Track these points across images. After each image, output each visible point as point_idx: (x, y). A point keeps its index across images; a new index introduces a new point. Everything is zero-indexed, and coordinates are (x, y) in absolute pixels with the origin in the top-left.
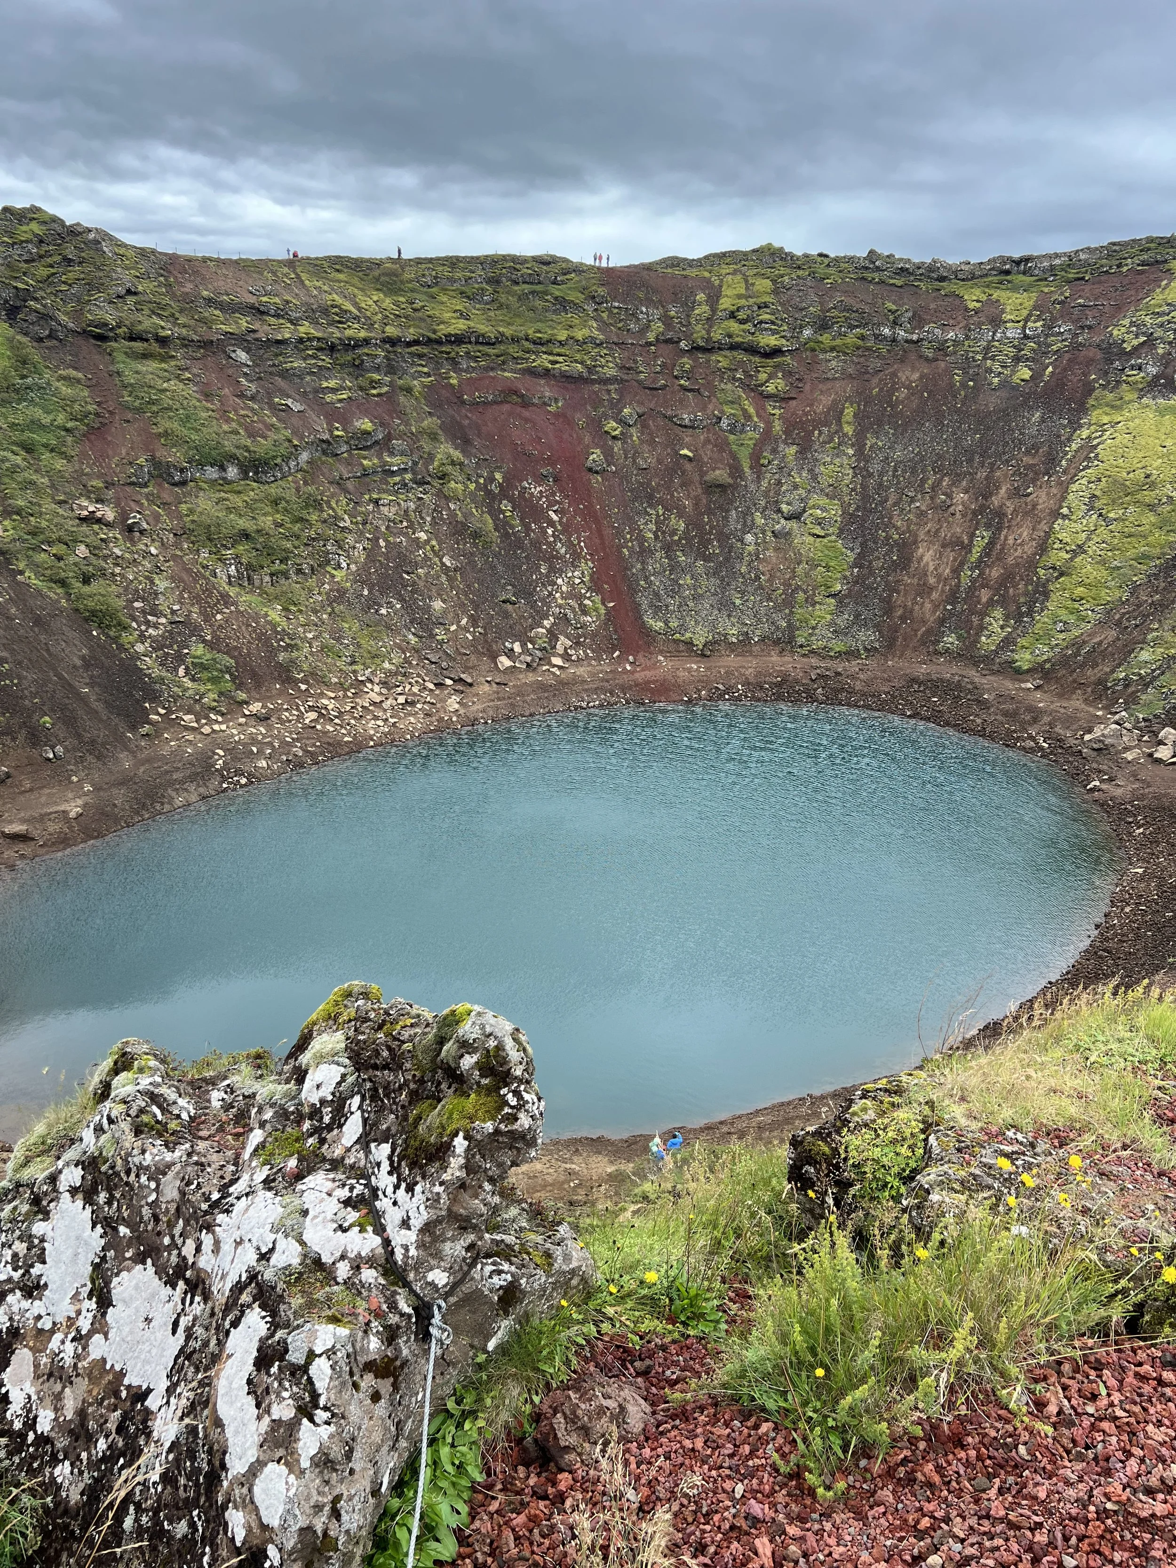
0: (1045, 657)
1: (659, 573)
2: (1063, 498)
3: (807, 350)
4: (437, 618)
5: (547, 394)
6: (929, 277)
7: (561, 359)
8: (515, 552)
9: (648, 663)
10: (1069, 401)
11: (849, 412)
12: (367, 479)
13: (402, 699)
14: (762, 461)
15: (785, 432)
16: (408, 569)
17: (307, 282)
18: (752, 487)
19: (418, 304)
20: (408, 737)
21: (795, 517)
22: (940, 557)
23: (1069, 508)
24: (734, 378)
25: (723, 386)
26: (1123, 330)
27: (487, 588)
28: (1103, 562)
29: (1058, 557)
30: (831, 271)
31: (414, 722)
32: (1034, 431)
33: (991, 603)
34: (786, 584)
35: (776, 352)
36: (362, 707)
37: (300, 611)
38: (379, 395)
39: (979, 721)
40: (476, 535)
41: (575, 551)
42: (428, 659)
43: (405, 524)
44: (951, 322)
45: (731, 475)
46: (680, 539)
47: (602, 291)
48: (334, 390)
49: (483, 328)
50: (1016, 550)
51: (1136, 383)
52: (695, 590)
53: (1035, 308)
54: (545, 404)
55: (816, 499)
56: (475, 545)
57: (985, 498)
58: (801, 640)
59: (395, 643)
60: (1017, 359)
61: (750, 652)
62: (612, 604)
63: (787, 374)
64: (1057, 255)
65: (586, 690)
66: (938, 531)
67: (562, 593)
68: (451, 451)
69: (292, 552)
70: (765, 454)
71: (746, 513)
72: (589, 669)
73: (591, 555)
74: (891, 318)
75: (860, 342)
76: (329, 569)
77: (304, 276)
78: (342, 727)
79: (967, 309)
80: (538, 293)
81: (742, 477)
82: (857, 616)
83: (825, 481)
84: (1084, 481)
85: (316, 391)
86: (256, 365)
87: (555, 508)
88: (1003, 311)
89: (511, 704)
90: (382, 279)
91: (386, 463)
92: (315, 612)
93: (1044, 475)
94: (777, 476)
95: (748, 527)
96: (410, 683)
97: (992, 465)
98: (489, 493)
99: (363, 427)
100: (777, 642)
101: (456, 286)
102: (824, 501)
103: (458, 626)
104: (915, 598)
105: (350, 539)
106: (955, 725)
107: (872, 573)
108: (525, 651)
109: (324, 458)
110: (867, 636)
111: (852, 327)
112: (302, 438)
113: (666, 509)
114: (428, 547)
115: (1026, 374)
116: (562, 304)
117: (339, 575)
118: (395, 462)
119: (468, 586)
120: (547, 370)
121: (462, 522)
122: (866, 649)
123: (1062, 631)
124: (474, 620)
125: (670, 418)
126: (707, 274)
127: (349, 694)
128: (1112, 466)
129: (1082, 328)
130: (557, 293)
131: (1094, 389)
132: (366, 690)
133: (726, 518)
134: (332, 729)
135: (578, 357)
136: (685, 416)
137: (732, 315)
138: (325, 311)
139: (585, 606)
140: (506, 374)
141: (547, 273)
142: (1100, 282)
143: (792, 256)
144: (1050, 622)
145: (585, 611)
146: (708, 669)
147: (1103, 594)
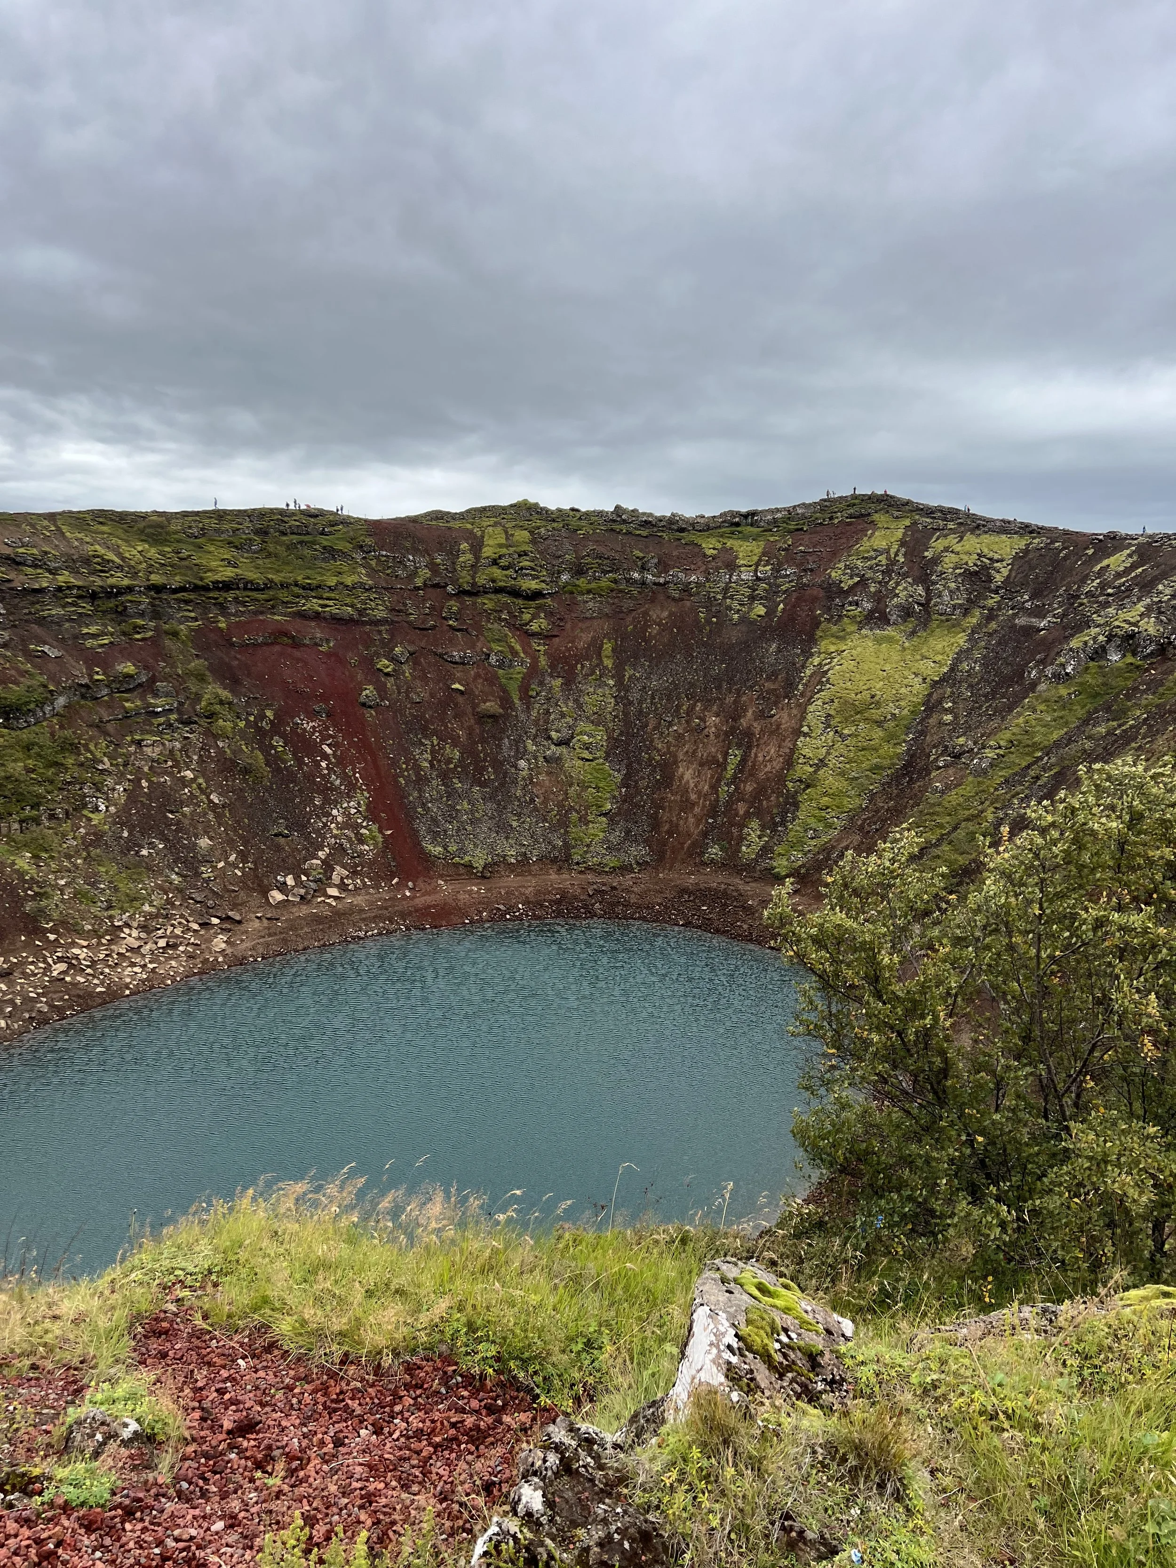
0: (800, 863)
1: (436, 800)
2: (803, 718)
3: (565, 592)
4: (203, 856)
5: (318, 635)
6: (670, 529)
7: (331, 603)
8: (287, 786)
9: (429, 888)
10: (800, 633)
11: (608, 647)
12: (129, 721)
13: (162, 943)
14: (531, 693)
15: (550, 667)
16: (173, 808)
17: (68, 534)
18: (523, 717)
19: (185, 553)
20: (169, 982)
21: (564, 742)
22: (699, 775)
23: (809, 726)
24: (500, 619)
25: (490, 626)
26: (840, 572)
27: (258, 822)
28: (842, 774)
29: (803, 770)
30: (583, 523)
31: (176, 966)
32: (772, 660)
33: (748, 815)
34: (560, 805)
35: (537, 595)
36: (118, 954)
37: (52, 857)
38: (143, 639)
39: (745, 927)
40: (246, 771)
41: (350, 783)
42: (192, 899)
43: (170, 763)
44: (693, 567)
45: (502, 706)
46: (456, 767)
47: (369, 541)
48: (94, 636)
49: (252, 575)
50: (766, 766)
51: (855, 617)
52: (473, 814)
53: (764, 554)
54: (316, 644)
55: (582, 725)
56: (245, 781)
57: (734, 720)
58: (577, 858)
59: (156, 884)
60: (752, 598)
61: (530, 872)
62: (389, 832)
63: (550, 614)
64: (778, 510)
65: (364, 920)
66: (695, 752)
67: (337, 823)
68: (220, 691)
69: (45, 797)
70: (533, 686)
71: (517, 742)
72: (367, 897)
73: (366, 785)
74: (639, 563)
75: (613, 585)
76: (85, 812)
77: (64, 529)
78: (94, 976)
79: (705, 555)
80: (306, 543)
81: (512, 707)
82: (628, 832)
83: (590, 710)
84: (819, 702)
85: (76, 637)
86: (10, 613)
87: (328, 742)
88: (737, 557)
89: (283, 939)
90: (148, 530)
91: (150, 705)
92: (68, 857)
93: (785, 698)
94: (545, 707)
95: (521, 753)
96: (173, 925)
97: (738, 691)
98: (259, 730)
99: (125, 670)
100: (554, 860)
101: (224, 536)
102: (589, 728)
103: (227, 863)
104: (679, 814)
105: (109, 781)
106: (724, 932)
107: (638, 792)
108: (299, 883)
109: (83, 702)
110: (637, 852)
111: (605, 572)
112: (58, 683)
113: (440, 739)
114: (194, 786)
115: (762, 610)
116: (331, 553)
117: (96, 818)
118: (159, 704)
119: (238, 822)
120: (318, 614)
121: (230, 759)
122: (638, 863)
123: (812, 838)
124: (243, 857)
125: (441, 656)
126: (469, 526)
127: (104, 941)
128: (842, 688)
129: (805, 570)
130: (326, 543)
131: (820, 623)
132: (123, 935)
133: (499, 746)
134: (83, 980)
135: (348, 601)
136: (455, 654)
137: (495, 562)
138: (87, 561)
139: (362, 835)
140: (276, 617)
141: (315, 524)
142: (815, 532)
143: (547, 511)
144: (801, 830)
145: (361, 840)
146: (488, 890)
147: (845, 803)
